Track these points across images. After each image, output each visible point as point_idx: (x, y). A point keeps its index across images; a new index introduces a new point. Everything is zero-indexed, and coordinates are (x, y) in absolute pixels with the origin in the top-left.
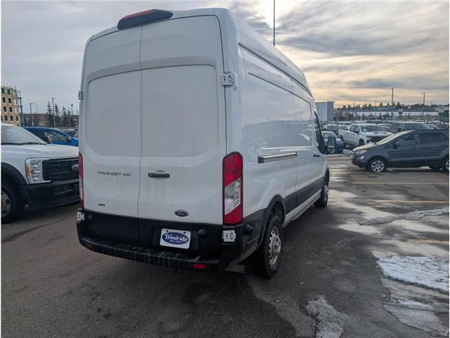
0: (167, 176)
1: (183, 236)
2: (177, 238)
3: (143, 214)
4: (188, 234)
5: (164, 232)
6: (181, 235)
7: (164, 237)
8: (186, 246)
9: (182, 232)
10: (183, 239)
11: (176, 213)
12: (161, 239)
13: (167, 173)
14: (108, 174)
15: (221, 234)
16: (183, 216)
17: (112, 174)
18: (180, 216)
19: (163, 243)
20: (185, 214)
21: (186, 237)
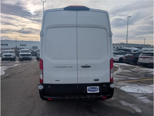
0: (90, 67)
1: (96, 88)
2: (94, 89)
3: (80, 82)
4: (98, 87)
5: (88, 88)
6: (95, 88)
7: (88, 90)
8: (98, 91)
9: (95, 87)
10: (96, 89)
11: (95, 80)
12: (87, 91)
13: (89, 65)
14: (60, 67)
15: (109, 86)
16: (97, 81)
17: (62, 67)
18: (96, 81)
19: (88, 92)
20: (98, 80)
21: (97, 88)
